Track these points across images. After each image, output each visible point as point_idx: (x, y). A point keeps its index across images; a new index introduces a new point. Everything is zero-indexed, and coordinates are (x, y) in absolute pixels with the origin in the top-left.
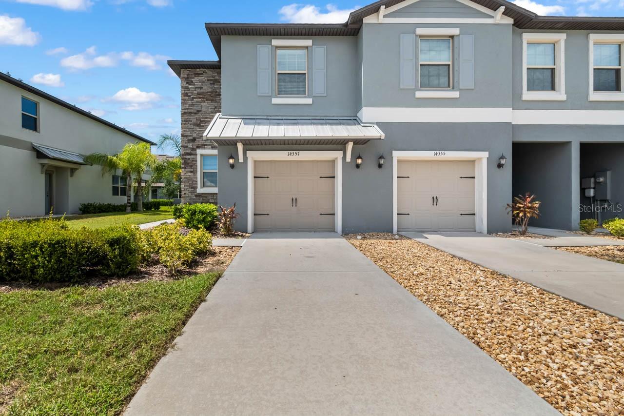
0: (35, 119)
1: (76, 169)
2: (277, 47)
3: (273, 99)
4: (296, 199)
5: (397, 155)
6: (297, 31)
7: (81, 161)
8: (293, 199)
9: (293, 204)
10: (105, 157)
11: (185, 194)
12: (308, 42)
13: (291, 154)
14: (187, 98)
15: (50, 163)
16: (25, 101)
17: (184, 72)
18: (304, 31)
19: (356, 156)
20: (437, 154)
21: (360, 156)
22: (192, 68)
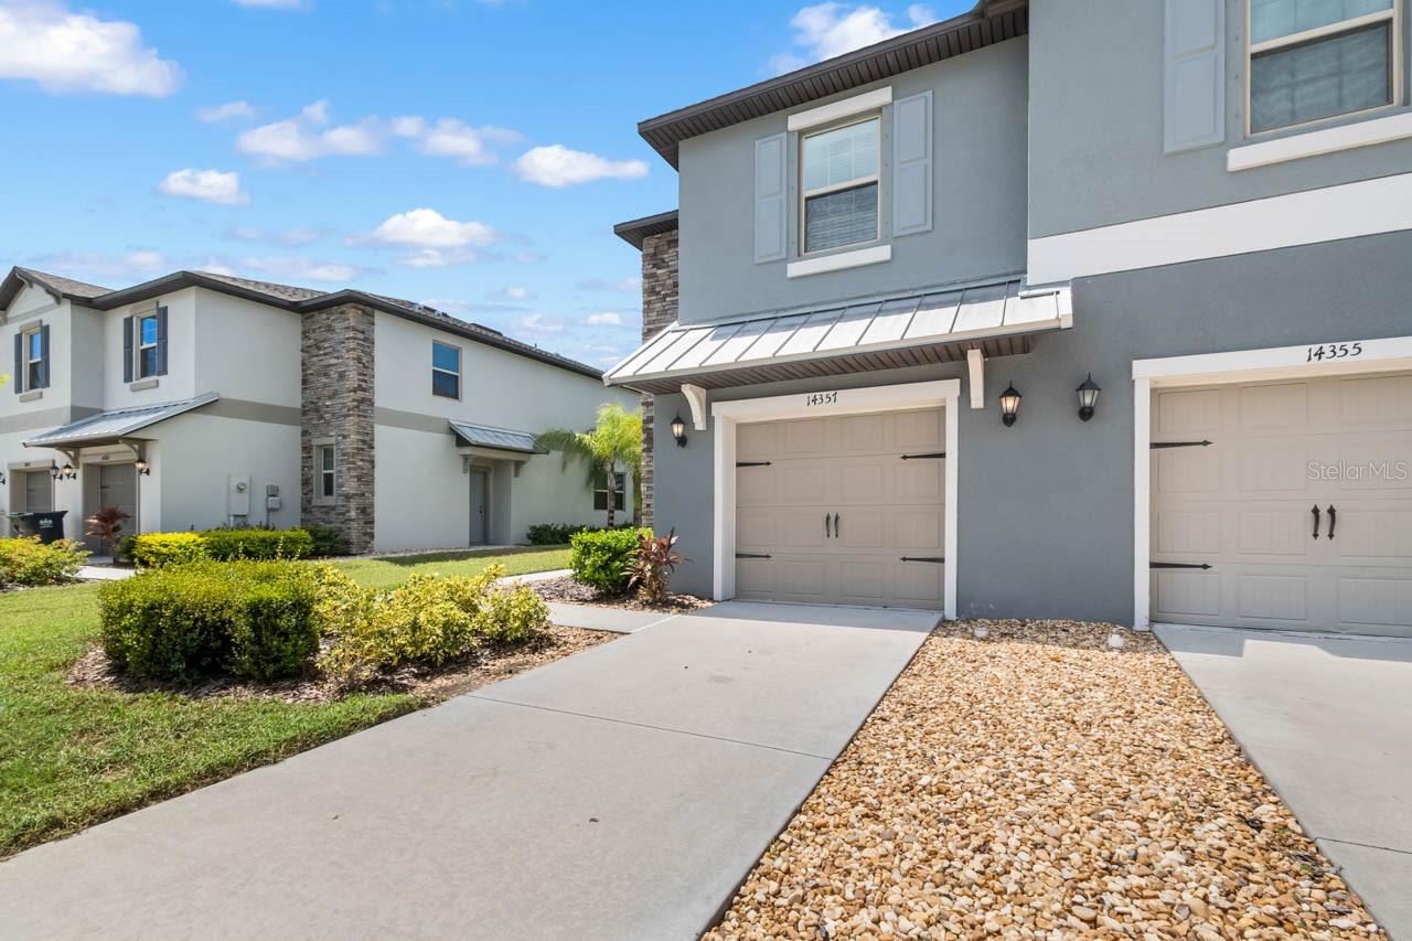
0: (457, 377)
1: (523, 462)
2: (802, 133)
3: (789, 265)
4: (837, 518)
5: (1146, 373)
6: (845, 77)
7: (528, 446)
8: (828, 518)
9: (828, 531)
10: (570, 436)
11: (648, 506)
12: (881, 96)
13: (815, 400)
14: (654, 298)
15: (474, 453)
16: (438, 349)
17: (650, 242)
18: (863, 70)
19: (999, 387)
20: (1320, 354)
21: (1011, 389)
22: (662, 232)
